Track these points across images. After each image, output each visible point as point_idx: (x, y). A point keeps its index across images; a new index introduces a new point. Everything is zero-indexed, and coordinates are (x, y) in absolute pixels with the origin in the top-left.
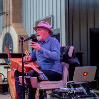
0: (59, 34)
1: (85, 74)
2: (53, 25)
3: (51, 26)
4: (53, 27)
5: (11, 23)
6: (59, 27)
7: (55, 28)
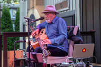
0: (74, 15)
1: (84, 50)
2: (69, 7)
3: (68, 8)
4: (69, 9)
5: (35, 5)
6: (74, 9)
7: (71, 9)
